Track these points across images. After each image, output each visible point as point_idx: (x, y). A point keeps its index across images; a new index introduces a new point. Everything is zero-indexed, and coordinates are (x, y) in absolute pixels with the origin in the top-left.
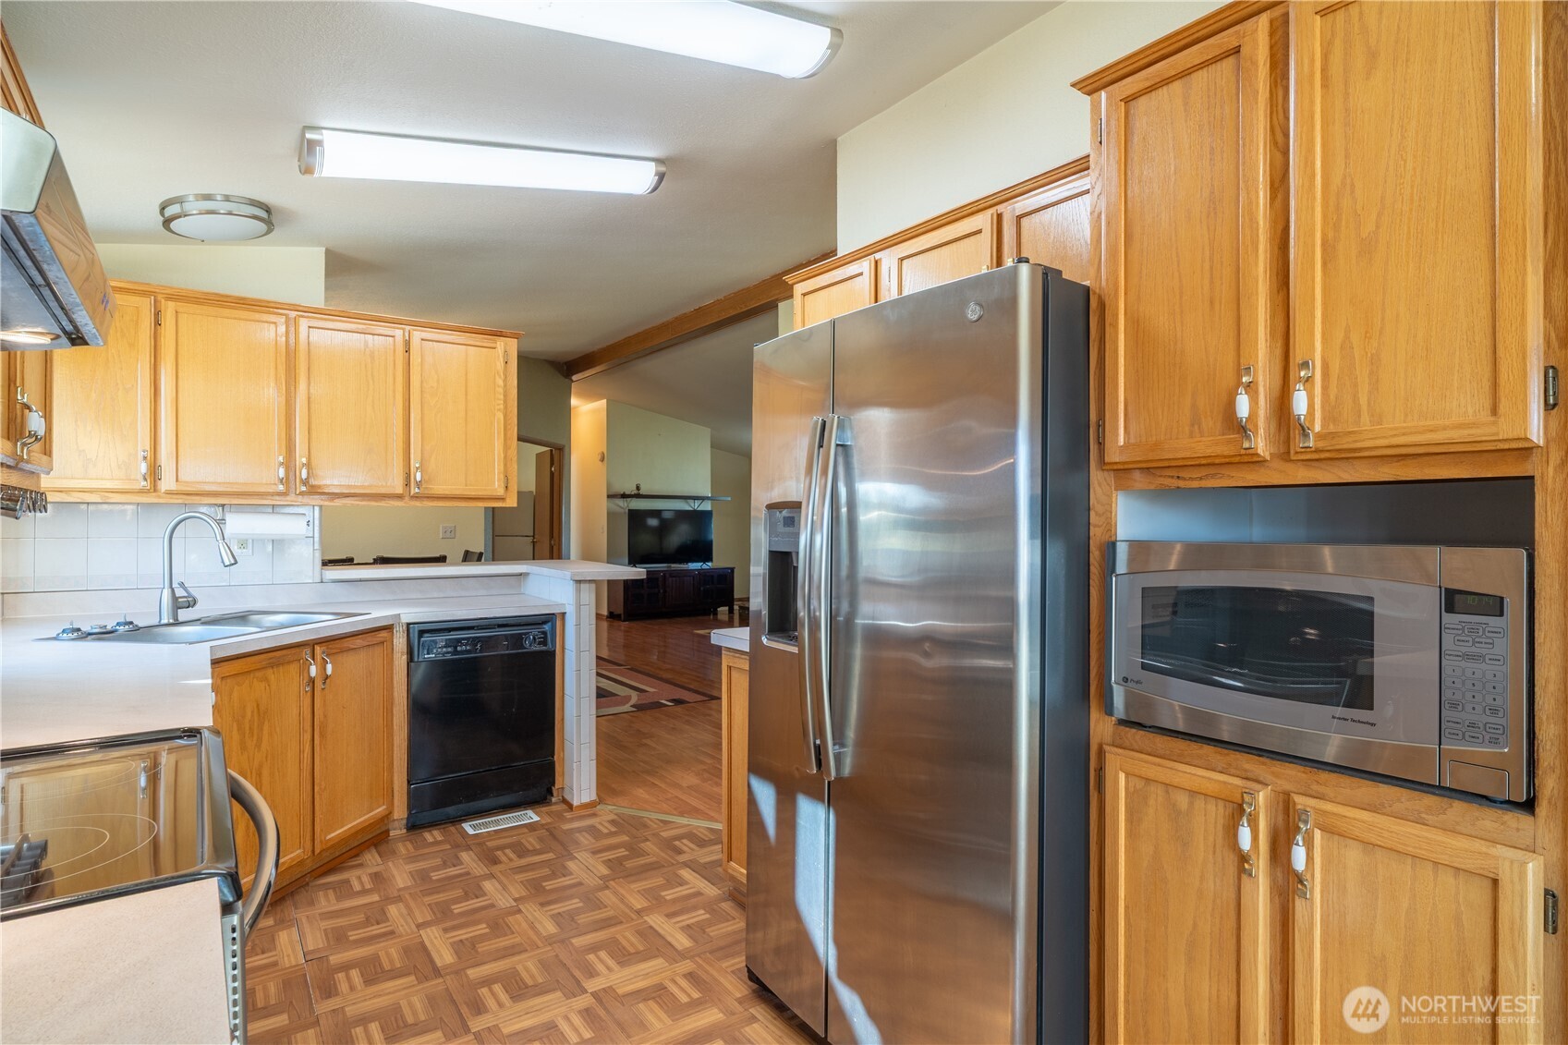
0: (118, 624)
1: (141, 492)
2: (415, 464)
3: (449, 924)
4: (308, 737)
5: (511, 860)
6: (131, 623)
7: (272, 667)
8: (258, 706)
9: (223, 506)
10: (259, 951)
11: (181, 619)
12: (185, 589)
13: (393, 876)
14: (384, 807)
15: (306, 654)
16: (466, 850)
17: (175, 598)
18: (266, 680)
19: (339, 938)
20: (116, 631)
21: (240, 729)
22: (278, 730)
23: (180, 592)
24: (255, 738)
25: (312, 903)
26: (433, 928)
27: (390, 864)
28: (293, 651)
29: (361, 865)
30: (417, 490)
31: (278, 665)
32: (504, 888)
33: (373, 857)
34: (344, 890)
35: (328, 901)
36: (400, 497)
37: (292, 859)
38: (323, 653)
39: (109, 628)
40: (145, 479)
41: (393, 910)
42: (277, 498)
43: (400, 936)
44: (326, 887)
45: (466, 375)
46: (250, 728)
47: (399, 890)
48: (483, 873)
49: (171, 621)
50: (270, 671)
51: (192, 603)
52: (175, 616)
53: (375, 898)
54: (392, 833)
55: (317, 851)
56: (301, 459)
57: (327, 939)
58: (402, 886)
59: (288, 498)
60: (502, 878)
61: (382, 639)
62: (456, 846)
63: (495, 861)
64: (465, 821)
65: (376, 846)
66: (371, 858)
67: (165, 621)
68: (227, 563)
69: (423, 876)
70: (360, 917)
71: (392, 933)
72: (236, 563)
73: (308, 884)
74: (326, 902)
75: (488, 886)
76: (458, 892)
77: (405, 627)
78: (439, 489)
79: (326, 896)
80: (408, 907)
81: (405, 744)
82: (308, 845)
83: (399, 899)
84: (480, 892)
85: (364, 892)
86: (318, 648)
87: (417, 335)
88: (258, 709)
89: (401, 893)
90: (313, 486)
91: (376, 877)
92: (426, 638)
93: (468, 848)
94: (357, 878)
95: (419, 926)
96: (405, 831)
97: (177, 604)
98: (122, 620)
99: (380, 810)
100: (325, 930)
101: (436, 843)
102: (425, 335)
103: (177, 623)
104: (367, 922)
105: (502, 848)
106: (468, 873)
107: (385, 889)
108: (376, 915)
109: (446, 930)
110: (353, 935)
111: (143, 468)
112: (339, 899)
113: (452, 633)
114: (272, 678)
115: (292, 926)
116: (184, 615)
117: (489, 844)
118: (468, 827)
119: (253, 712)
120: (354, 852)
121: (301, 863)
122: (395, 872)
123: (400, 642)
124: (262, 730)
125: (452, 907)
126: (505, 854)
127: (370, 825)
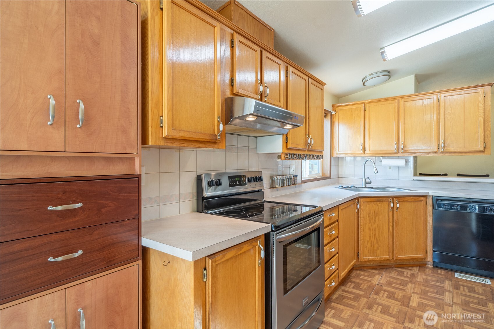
0: (352, 186)
1: (361, 153)
2: (442, 141)
3: (423, 297)
4: (391, 224)
5: (464, 291)
6: (354, 186)
7: (379, 202)
8: (374, 211)
9: (382, 157)
10: (370, 277)
11: (367, 187)
12: (369, 179)
13: (418, 277)
14: (422, 255)
15: (391, 200)
16: (449, 281)
17: (366, 181)
18: (377, 205)
19: (389, 284)
20: (351, 188)
21: (369, 216)
22: (381, 219)
23: (367, 180)
24: (374, 220)
25: (390, 273)
26: (417, 295)
27: (420, 273)
28: (386, 198)
29: (411, 270)
30: (442, 150)
31: (381, 201)
32: (453, 297)
33: (416, 269)
34: (401, 274)
35: (395, 274)
36: (436, 153)
37: (386, 258)
38: (397, 200)
39: (350, 187)
40: (362, 150)
41: (410, 285)
42: (395, 154)
43: (405, 292)
44: (397, 271)
45: (464, 105)
46: (372, 217)
47: (416, 281)
48: (449, 289)
49: (365, 187)
50: (378, 203)
51: (370, 183)
52: (366, 186)
53: (408, 279)
54: (427, 266)
55: (395, 259)
56: (402, 142)
57: (386, 282)
58: (418, 280)
59: (398, 154)
60: (455, 295)
61: (421, 200)
62: (447, 278)
63: (457, 288)
64: (457, 272)
65: (420, 267)
66: (415, 270)
67: (363, 187)
68: (375, 172)
69: (427, 281)
70: (399, 282)
71: (404, 290)
72: (378, 173)
73: (393, 268)
74: (394, 274)
75: (447, 294)
76: (435, 291)
77: (432, 197)
78: (452, 149)
79: (395, 273)
80: (415, 287)
81: (432, 237)
82: (391, 256)
83: (414, 283)
84: (443, 294)
85: (406, 277)
86: (395, 199)
87: (442, 96)
88: (375, 213)
89: (416, 282)
90: (405, 150)
91: (413, 275)
92: (439, 202)
93: (451, 280)
94: (407, 272)
95: (413, 292)
96: (432, 267)
97: (366, 183)
98: (353, 185)
99: (421, 255)
100: (387, 280)
101: (441, 274)
102: (445, 95)
103: (366, 187)
104: (400, 284)
105: (464, 286)
106: (443, 287)
107: (412, 279)
108: (405, 284)
109: (420, 298)
110: (393, 285)
111: (361, 147)
112: (397, 275)
113: (450, 202)
114: (379, 205)
115: (381, 275)
116: (368, 185)
117: (460, 283)
118: (456, 275)
119: (373, 213)
120: (411, 265)
121: (389, 260)
122: (419, 276)
123: (430, 202)
124: (376, 218)
125: (429, 293)
126: (464, 288)
127: (416, 259)
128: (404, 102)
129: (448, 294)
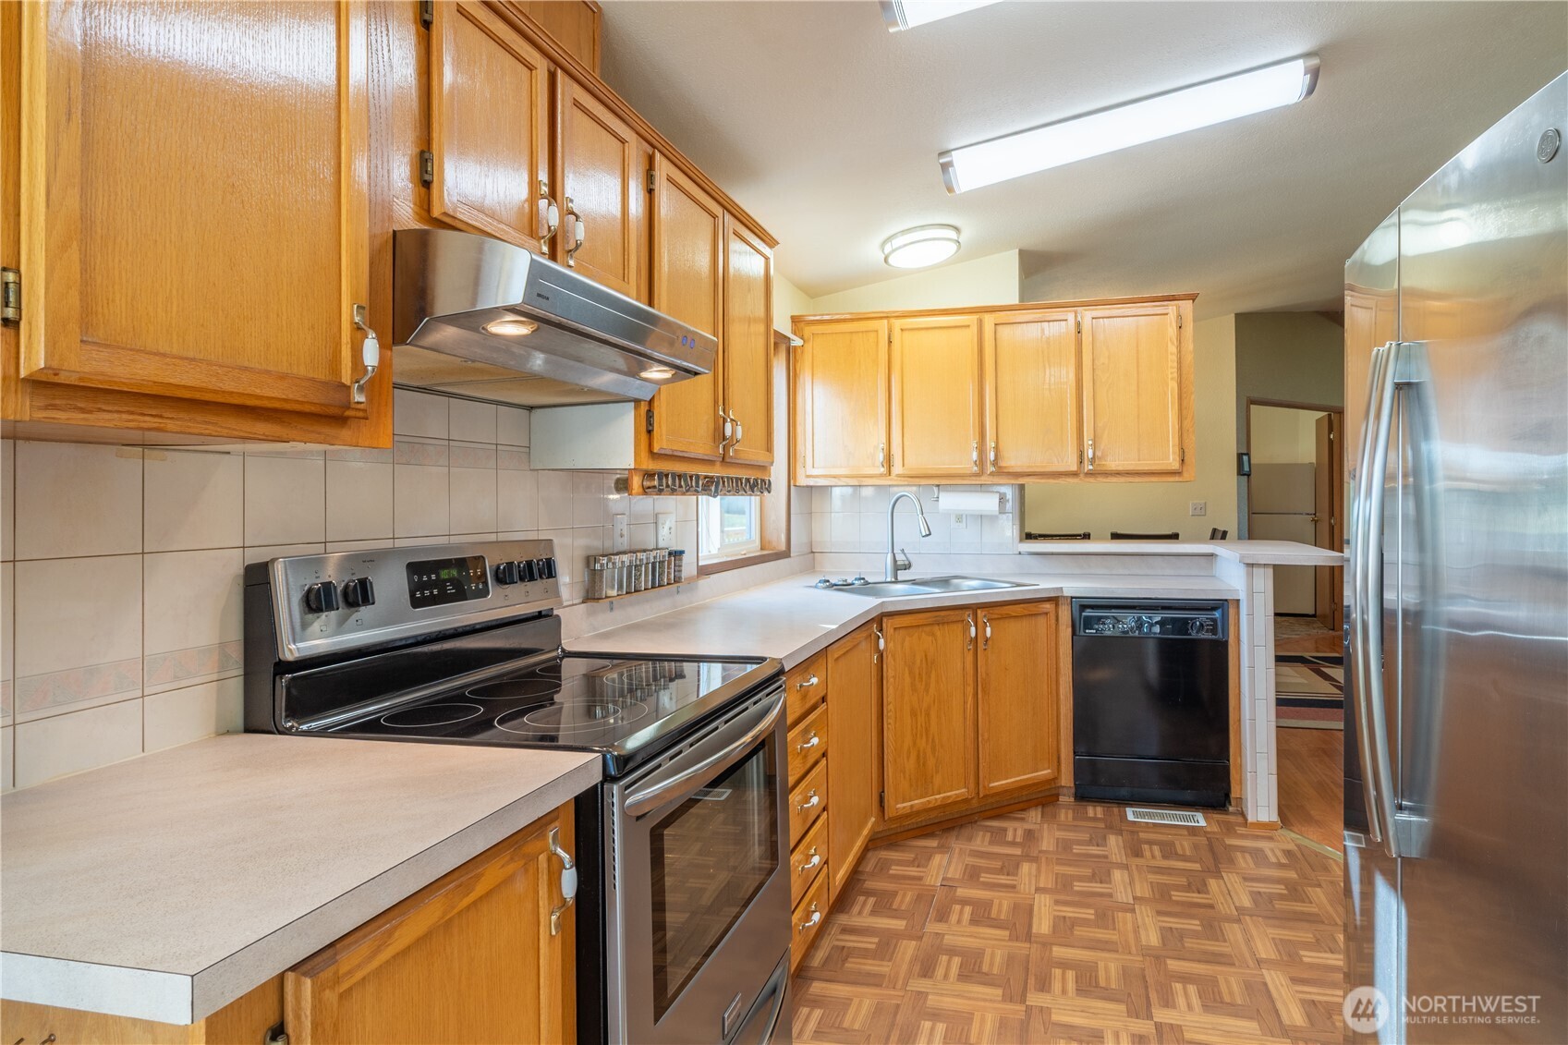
0: (856, 579)
1: (881, 475)
2: (1088, 442)
3: (1062, 897)
4: (970, 690)
5: (1153, 857)
6: (863, 579)
7: (938, 624)
8: (926, 656)
9: (938, 486)
10: (916, 864)
11: (900, 578)
12: (905, 554)
13: (1042, 837)
14: (1049, 771)
15: (969, 616)
16: (1116, 834)
17: (895, 561)
18: (933, 635)
19: (972, 875)
20: (853, 584)
21: (911, 672)
22: (944, 679)
23: (900, 558)
24: (924, 683)
25: (970, 839)
26: (1048, 896)
27: (1046, 826)
28: (957, 612)
29: (1023, 819)
30: (1091, 467)
31: (943, 623)
32: (1132, 883)
33: (1036, 815)
34: (999, 837)
35: (983, 841)
36: (1075, 474)
37: (957, 795)
38: (985, 616)
39: (849, 581)
40: (883, 466)
41: (1026, 868)
42: (974, 478)
43: (1017, 892)
44: (987, 829)
45: (1137, 347)
46: (920, 674)
47: (1040, 852)
48: (1119, 861)
49: (893, 580)
50: (936, 627)
51: (907, 567)
52: (896, 578)
53: (1018, 851)
54: (1061, 798)
55: (981, 795)
56: (990, 444)
57: (964, 873)
58: (1044, 848)
59: (982, 478)
60: (1135, 873)
61: (1045, 611)
62: (1110, 828)
63: (1137, 853)
64: (1131, 806)
65: (1043, 805)
66: (1034, 816)
67: (889, 580)
68: (924, 534)
69: (1065, 846)
70: (997, 864)
71: (1014, 887)
72: (930, 534)
73: (976, 822)
74: (980, 841)
75: (1117, 875)
76: (1088, 872)
77: (1069, 600)
78: (1112, 464)
79: (984, 836)
80: (1039, 872)
81: (1070, 715)
82: (972, 786)
83: (1035, 860)
84: (1105, 877)
85: (1013, 844)
86: (979, 611)
87: (1087, 315)
88: (926, 659)
89: (1041, 855)
90: (1000, 467)
91: (1029, 834)
92: (1088, 613)
93: (1120, 832)
94: (1014, 829)
95: (1038, 890)
96: (1072, 799)
97: (897, 568)
98: (858, 577)
99: (1045, 773)
100: (967, 865)
101: (1095, 819)
102: (1096, 314)
103: (896, 582)
104: (1001, 871)
105: (1151, 843)
106: (1106, 857)
107: (1029, 847)
108: (1010, 867)
109: (1057, 902)
110: (985, 878)
111: (881, 457)
112: (991, 843)
113: (1113, 611)
114: (938, 633)
115: (947, 852)
116: (902, 575)
117: (1142, 835)
118: (1130, 813)
119: (921, 661)
120: (1021, 805)
121: (966, 801)
122: (1045, 834)
123: (1065, 614)
124: (930, 677)
125: (1075, 884)
126: (1151, 850)
127: (1034, 784)
128: (996, 324)
129: (1119, 875)
